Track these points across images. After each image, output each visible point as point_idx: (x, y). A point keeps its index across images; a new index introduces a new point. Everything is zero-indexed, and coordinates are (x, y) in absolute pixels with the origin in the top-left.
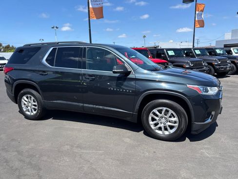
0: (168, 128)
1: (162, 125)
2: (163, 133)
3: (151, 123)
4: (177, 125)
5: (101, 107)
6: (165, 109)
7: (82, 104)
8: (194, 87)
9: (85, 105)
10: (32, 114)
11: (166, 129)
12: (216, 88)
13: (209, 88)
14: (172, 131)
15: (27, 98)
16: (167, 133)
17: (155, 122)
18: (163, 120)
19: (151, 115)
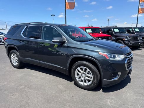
0: (87, 81)
1: (83, 79)
2: (84, 84)
3: (76, 76)
4: (91, 79)
5: (49, 64)
6: (84, 68)
7: (39, 61)
8: (103, 54)
9: (41, 62)
10: (16, 65)
11: (85, 82)
12: (123, 55)
13: (116, 55)
14: (89, 83)
15: (13, 55)
16: (86, 84)
17: (79, 76)
18: (84, 75)
19: (77, 71)
